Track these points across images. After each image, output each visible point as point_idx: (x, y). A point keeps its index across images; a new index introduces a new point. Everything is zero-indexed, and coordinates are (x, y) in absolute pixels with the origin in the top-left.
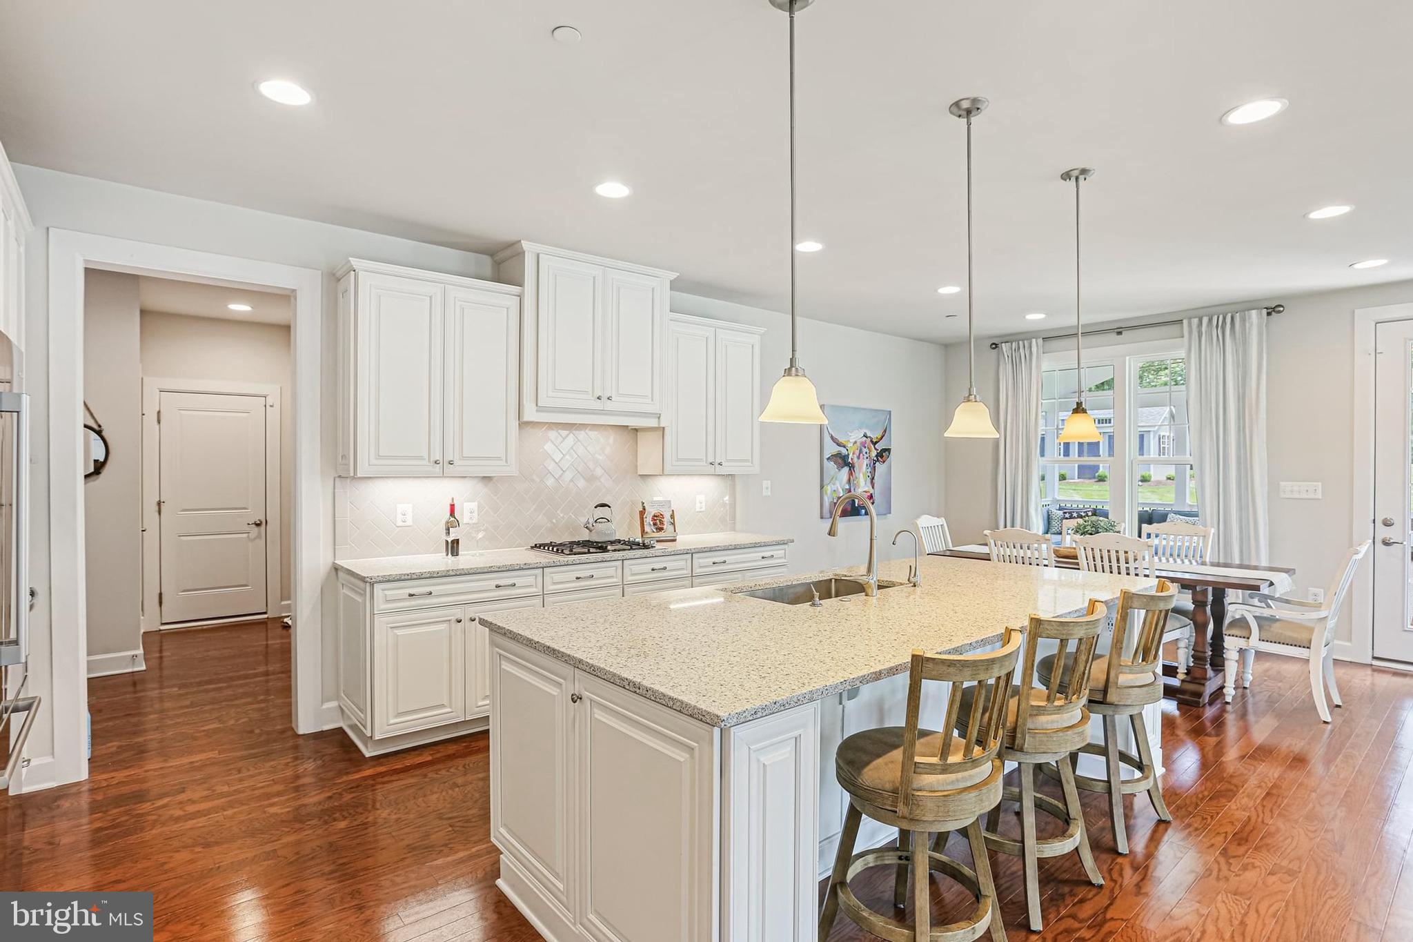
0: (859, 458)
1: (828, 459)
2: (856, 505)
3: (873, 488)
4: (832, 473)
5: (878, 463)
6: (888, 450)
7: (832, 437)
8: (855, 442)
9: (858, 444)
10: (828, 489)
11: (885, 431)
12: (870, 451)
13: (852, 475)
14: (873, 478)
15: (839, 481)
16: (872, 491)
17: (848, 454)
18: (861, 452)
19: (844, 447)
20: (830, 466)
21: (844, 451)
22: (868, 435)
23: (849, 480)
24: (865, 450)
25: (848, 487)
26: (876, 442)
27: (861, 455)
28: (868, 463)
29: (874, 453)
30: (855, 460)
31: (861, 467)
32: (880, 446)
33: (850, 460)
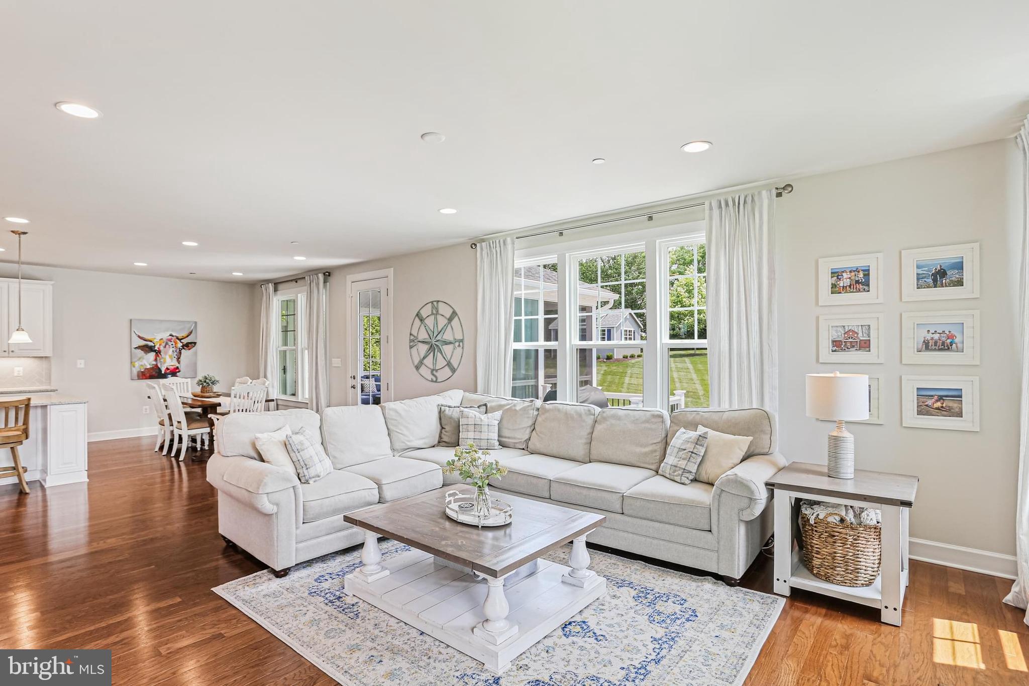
0: (165, 347)
1: (136, 348)
2: (163, 373)
3: (179, 363)
4: (139, 356)
5: (183, 350)
6: (195, 343)
7: (139, 337)
8: (162, 339)
9: (165, 340)
10: (137, 364)
11: (191, 333)
12: (176, 343)
13: (158, 356)
14: (179, 358)
15: (148, 360)
16: (178, 365)
17: (155, 346)
18: (167, 344)
19: (151, 341)
20: (140, 353)
21: (150, 344)
22: (174, 334)
23: (156, 360)
24: (170, 343)
25: (154, 363)
26: (182, 339)
27: (167, 346)
28: (174, 349)
29: (180, 345)
30: (162, 348)
31: (166, 353)
32: (185, 341)
33: (156, 348)
